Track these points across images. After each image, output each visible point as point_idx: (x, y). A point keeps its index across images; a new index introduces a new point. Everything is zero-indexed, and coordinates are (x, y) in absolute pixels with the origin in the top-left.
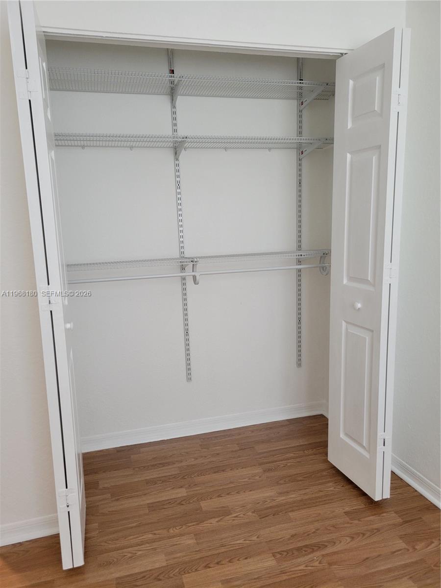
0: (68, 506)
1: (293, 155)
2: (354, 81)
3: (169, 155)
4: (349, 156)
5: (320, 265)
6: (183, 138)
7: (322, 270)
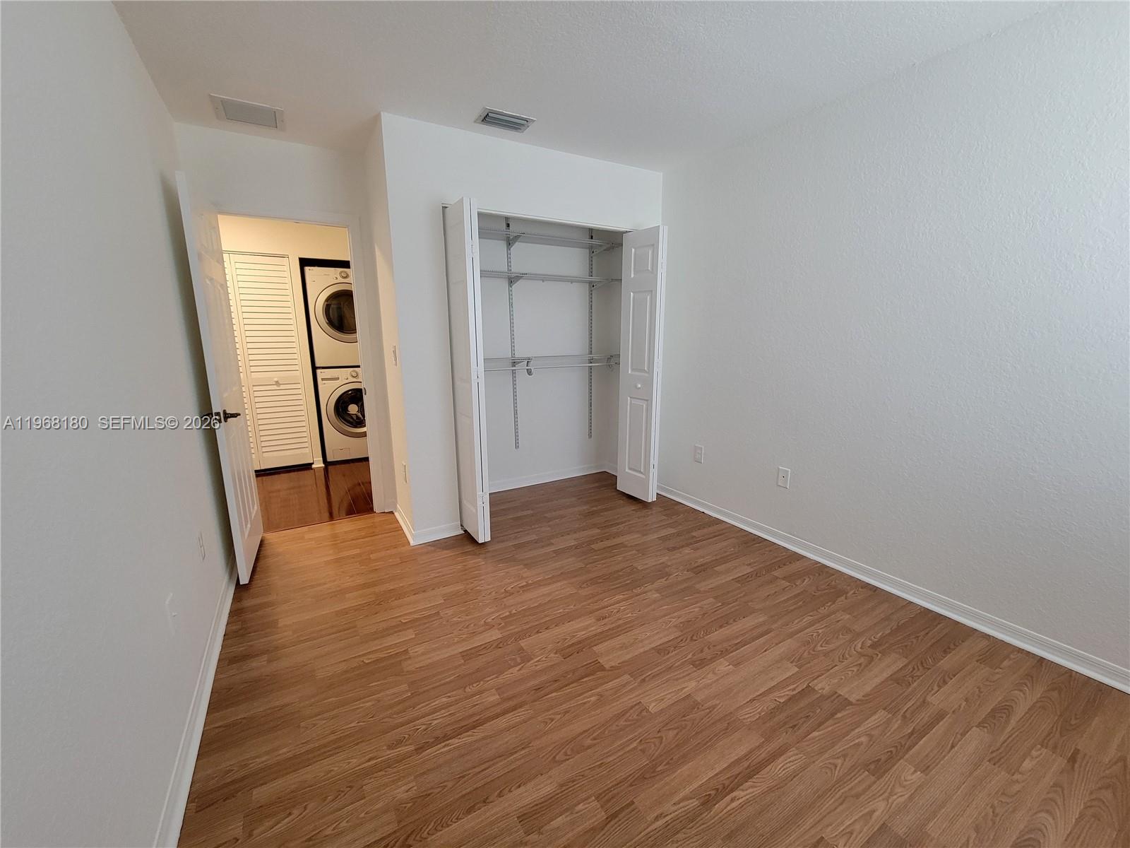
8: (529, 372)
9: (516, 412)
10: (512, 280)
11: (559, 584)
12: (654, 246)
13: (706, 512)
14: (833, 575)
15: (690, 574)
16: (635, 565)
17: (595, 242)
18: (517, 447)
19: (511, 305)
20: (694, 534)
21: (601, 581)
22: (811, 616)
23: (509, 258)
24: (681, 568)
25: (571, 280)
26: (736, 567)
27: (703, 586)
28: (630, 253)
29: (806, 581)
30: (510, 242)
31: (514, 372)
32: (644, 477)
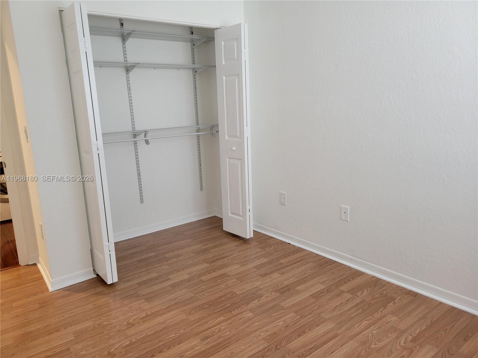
0: (110, 251)
1: (191, 72)
2: (224, 42)
3: (123, 72)
4: (224, 77)
5: (210, 132)
6: (135, 64)
7: (211, 135)
8: (147, 142)
9: (139, 175)
10: (128, 69)
11: (173, 312)
12: (238, 39)
13: (291, 243)
14: (385, 286)
15: (278, 294)
16: (235, 290)
17: (194, 37)
18: (142, 201)
19: (129, 89)
20: (282, 261)
21: (207, 306)
22: (368, 320)
23: (124, 51)
24: (270, 290)
25: (178, 67)
26: (312, 286)
27: (288, 303)
28: (220, 45)
29: (365, 292)
30: (124, 38)
31: (135, 143)
32: (242, 219)
